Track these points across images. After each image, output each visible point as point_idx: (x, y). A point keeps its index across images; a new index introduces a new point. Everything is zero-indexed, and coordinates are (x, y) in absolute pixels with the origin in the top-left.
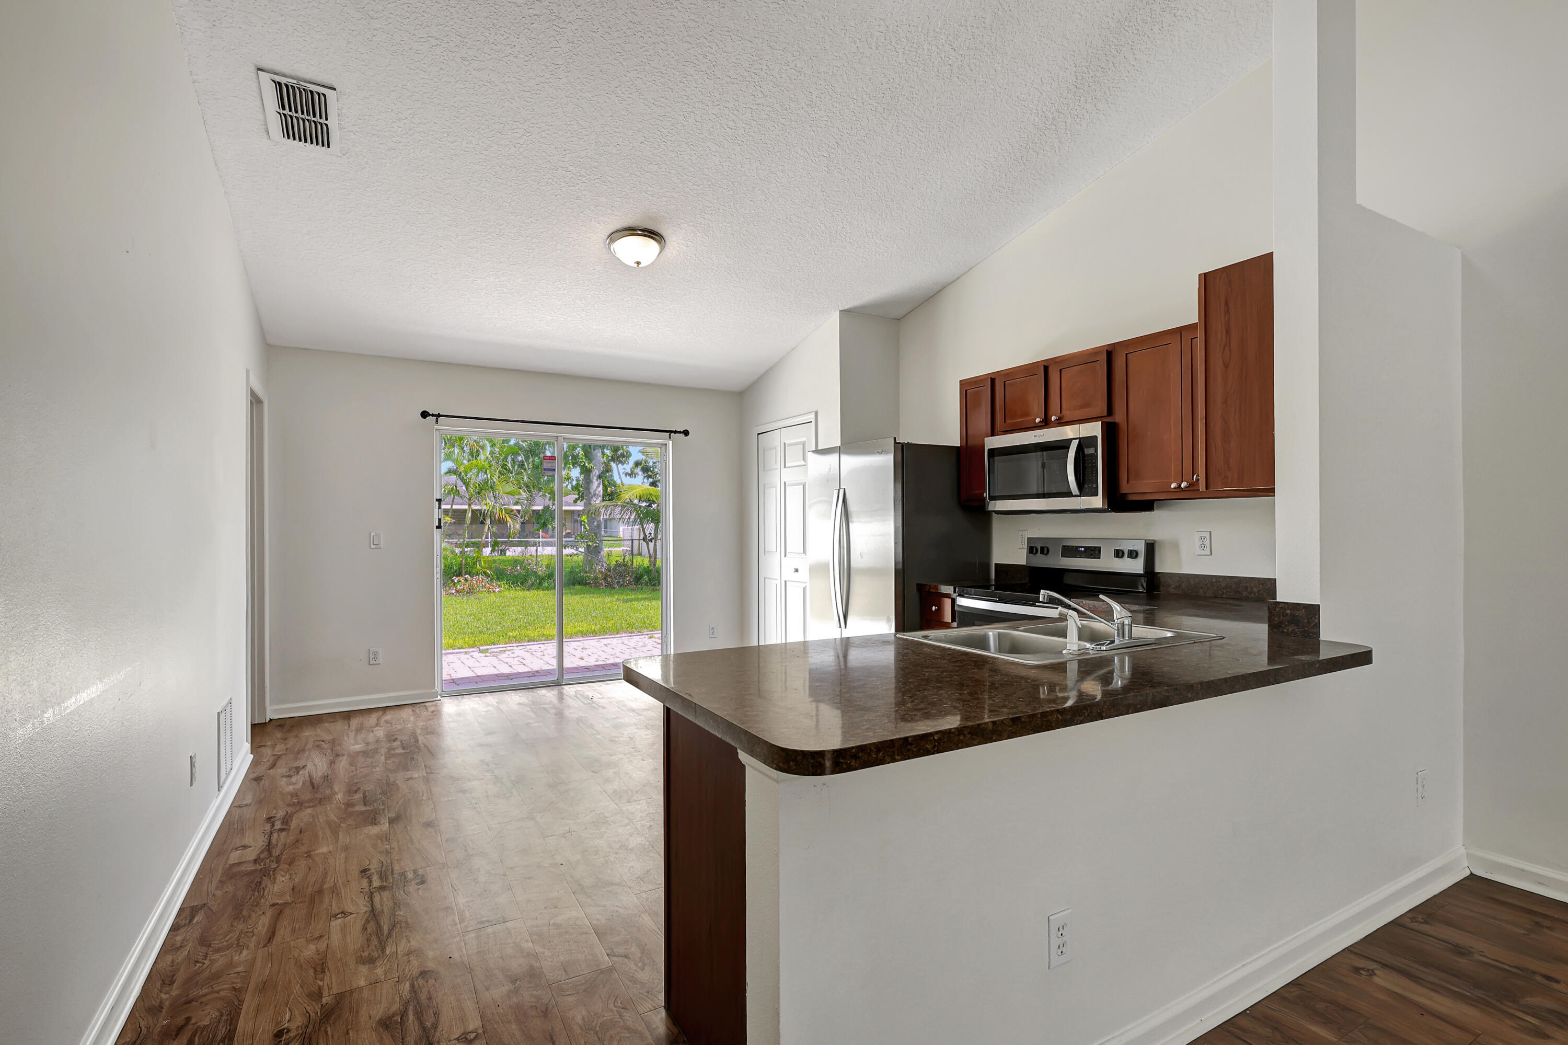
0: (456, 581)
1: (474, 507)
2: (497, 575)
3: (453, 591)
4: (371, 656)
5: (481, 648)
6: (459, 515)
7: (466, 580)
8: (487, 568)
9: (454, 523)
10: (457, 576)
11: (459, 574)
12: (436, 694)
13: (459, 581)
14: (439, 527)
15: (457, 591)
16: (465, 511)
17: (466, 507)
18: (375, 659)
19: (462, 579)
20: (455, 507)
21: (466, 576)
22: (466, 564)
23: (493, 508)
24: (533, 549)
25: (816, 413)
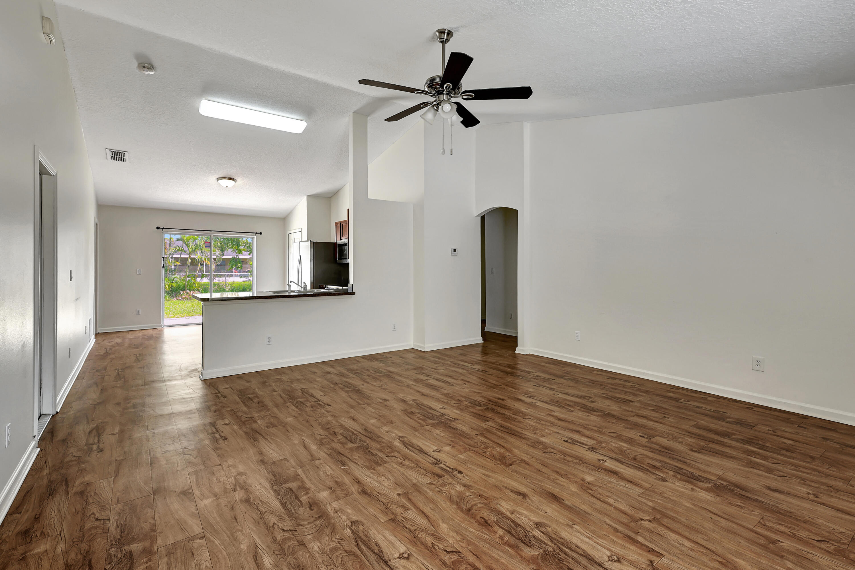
0: (182, 293)
1: (192, 256)
2: (204, 290)
3: (180, 298)
4: (137, 312)
5: (187, 317)
6: (184, 261)
7: (187, 293)
8: (199, 287)
9: (181, 265)
10: (182, 291)
11: (183, 290)
12: (162, 326)
13: (183, 294)
14: (163, 267)
15: (183, 298)
16: (186, 259)
17: (187, 256)
18: (138, 313)
19: (185, 292)
20: (182, 256)
21: (188, 291)
22: (188, 285)
23: (201, 258)
24: (224, 279)
25: (302, 229)
